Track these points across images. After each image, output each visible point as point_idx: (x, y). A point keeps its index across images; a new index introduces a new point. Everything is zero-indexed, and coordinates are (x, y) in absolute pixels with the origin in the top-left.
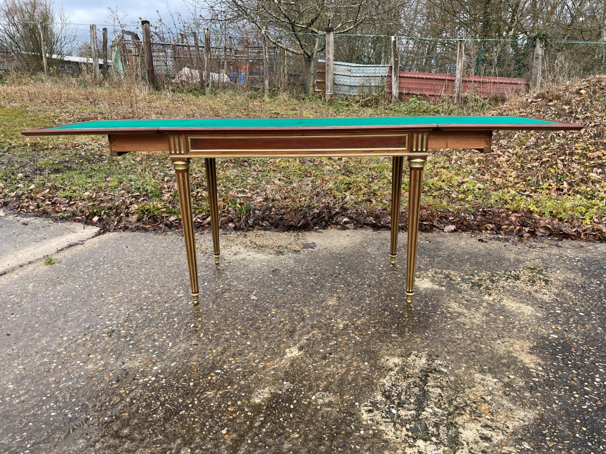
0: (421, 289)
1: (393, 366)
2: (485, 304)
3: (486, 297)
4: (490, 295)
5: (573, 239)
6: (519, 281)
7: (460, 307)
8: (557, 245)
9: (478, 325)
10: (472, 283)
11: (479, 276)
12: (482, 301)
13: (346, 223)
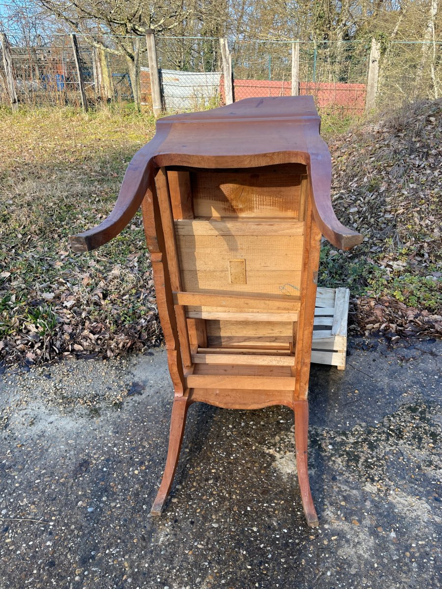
0: (285, 478)
2: (368, 504)
3: (369, 488)
4: (373, 480)
6: (401, 441)
7: (338, 518)
8: (432, 353)
9: (367, 562)
10: (348, 453)
11: (353, 435)
12: (365, 496)
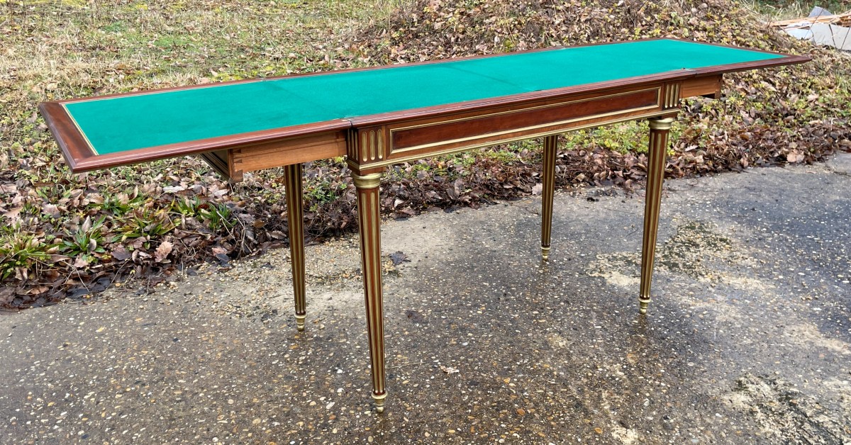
1: (747, 407)
2: (712, 289)
3: (702, 279)
4: (701, 275)
5: (673, 178)
6: (701, 249)
9: (743, 319)
12: (705, 285)
13: (400, 207)
